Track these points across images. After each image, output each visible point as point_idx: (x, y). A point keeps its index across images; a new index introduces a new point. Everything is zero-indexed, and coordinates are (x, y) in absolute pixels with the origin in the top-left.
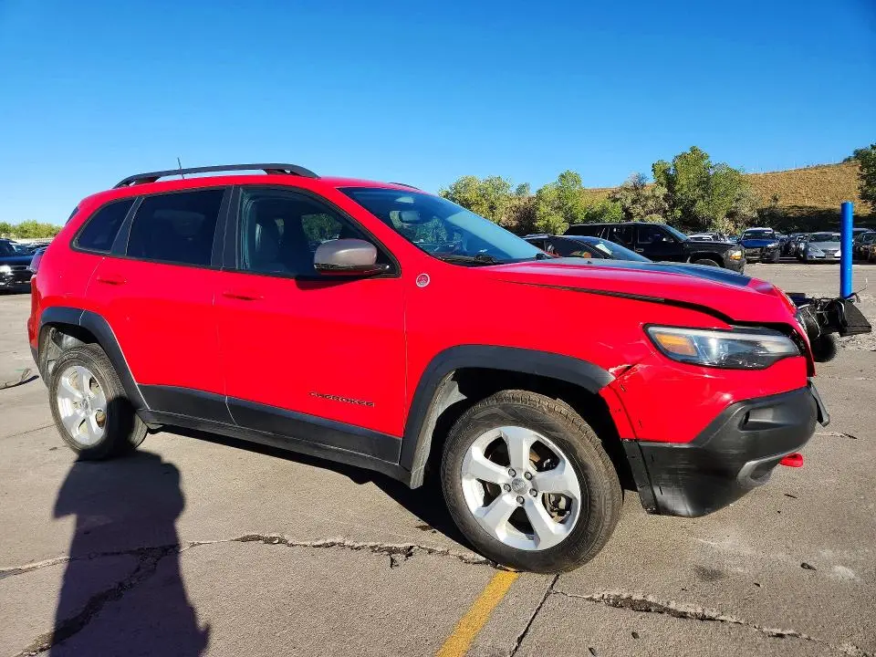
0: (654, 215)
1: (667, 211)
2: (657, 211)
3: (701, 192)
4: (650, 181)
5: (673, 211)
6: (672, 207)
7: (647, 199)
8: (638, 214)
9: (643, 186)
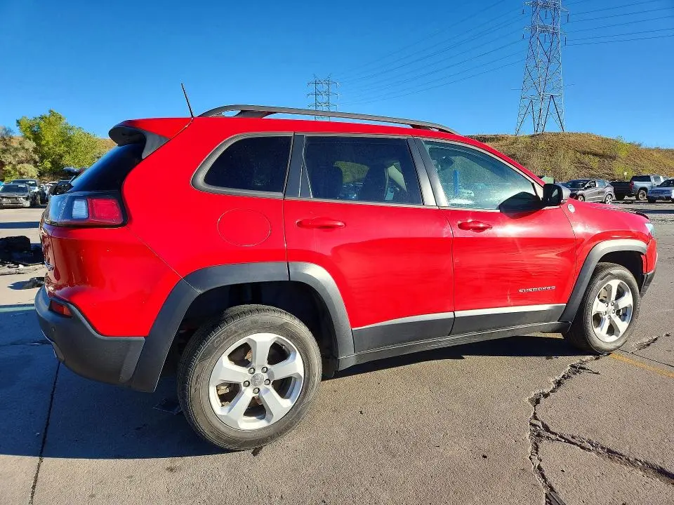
0: (26, 165)
1: (37, 162)
2: (28, 162)
3: (66, 149)
4: (17, 134)
5: (42, 162)
6: (43, 158)
7: (16, 149)
8: (10, 163)
9: (11, 138)
